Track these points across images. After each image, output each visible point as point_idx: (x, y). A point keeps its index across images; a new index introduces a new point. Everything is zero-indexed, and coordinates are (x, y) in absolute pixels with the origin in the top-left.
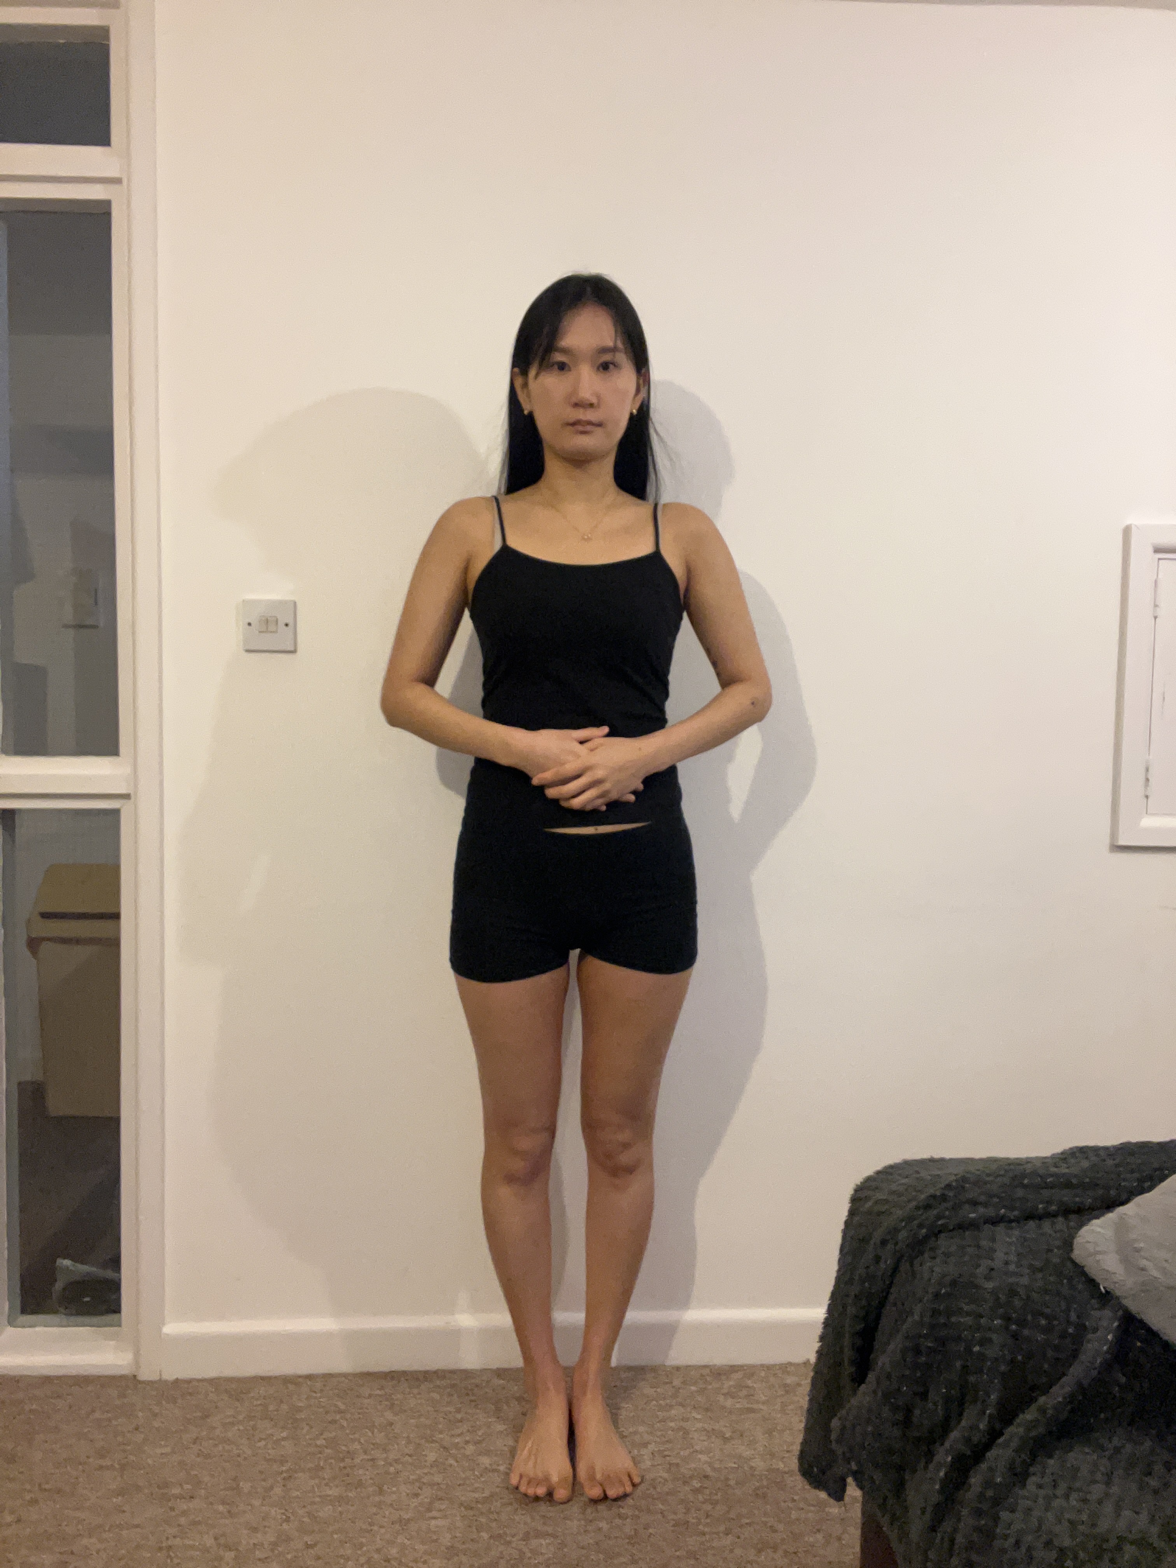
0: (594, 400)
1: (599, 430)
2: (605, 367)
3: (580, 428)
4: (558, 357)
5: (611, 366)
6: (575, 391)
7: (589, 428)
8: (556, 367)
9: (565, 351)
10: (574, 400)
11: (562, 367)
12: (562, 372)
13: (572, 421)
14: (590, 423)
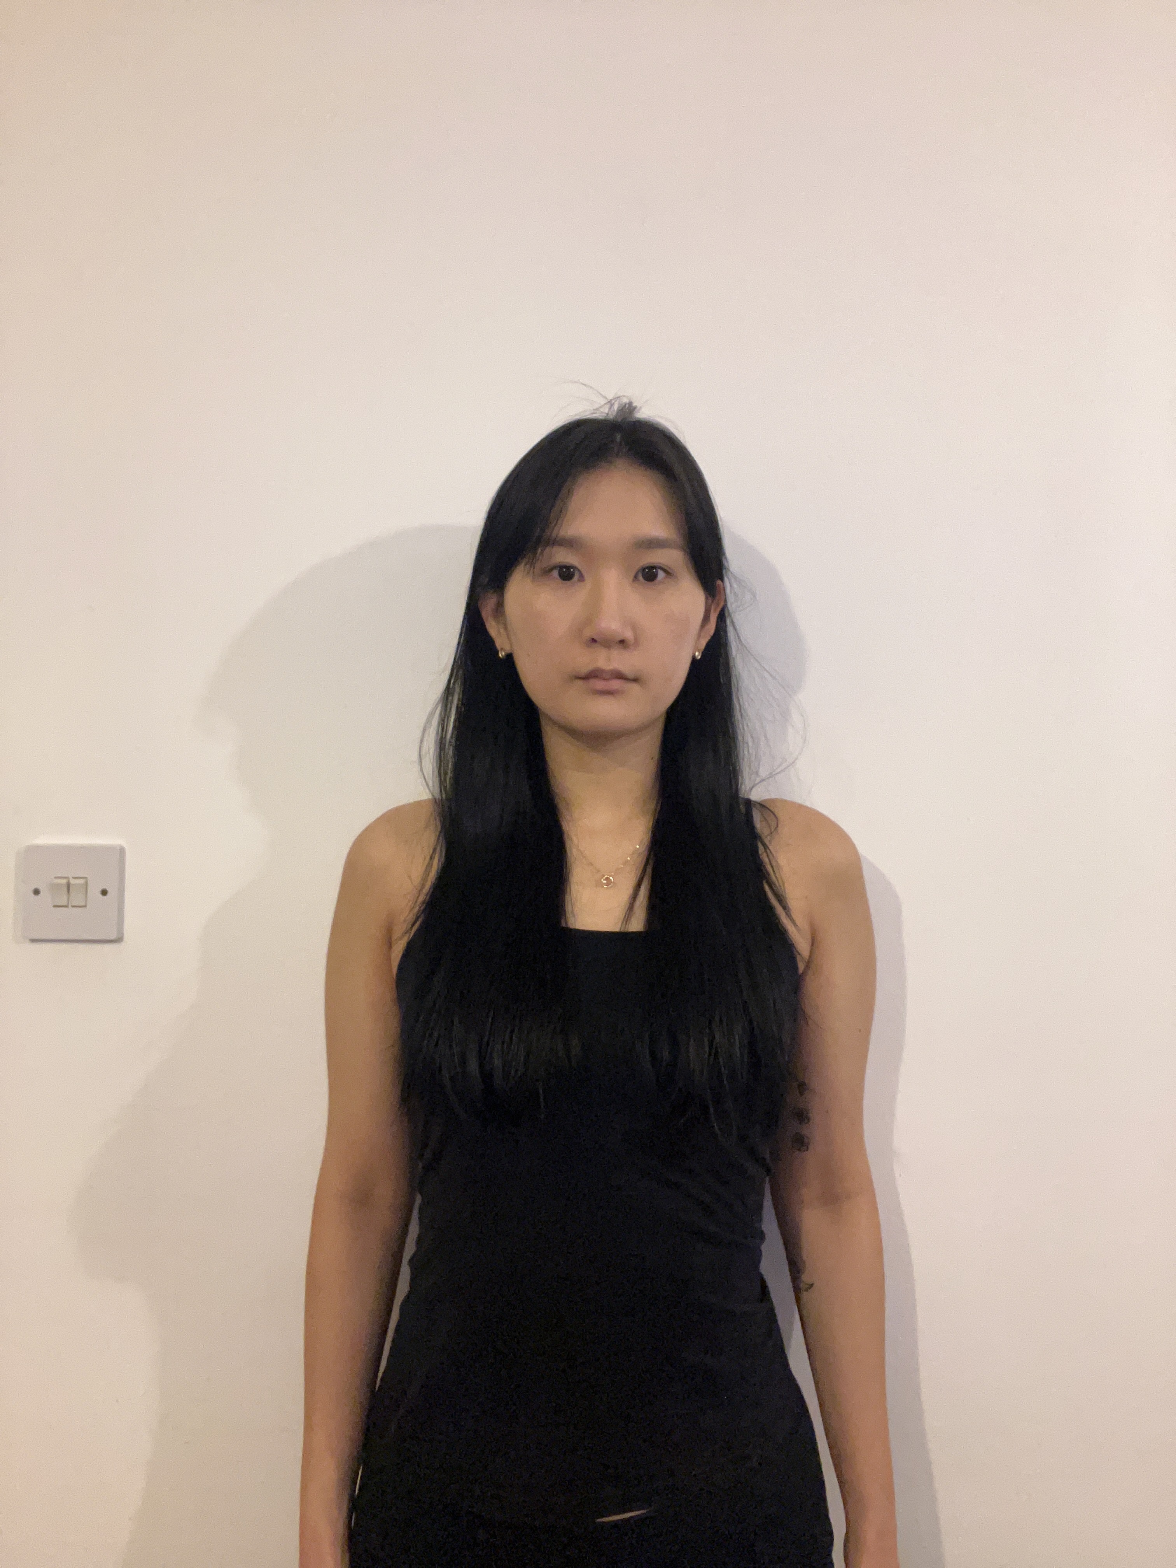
0: (628, 635)
1: (635, 688)
2: (649, 574)
3: (599, 685)
4: (562, 556)
5: (661, 575)
6: (590, 617)
7: (615, 684)
8: (555, 573)
9: (570, 544)
10: (588, 633)
11: (567, 573)
12: (568, 583)
13: (584, 670)
14: (620, 676)
